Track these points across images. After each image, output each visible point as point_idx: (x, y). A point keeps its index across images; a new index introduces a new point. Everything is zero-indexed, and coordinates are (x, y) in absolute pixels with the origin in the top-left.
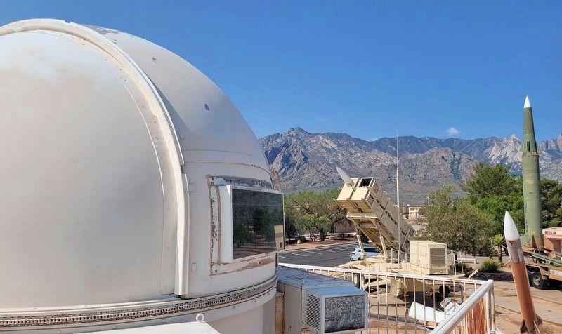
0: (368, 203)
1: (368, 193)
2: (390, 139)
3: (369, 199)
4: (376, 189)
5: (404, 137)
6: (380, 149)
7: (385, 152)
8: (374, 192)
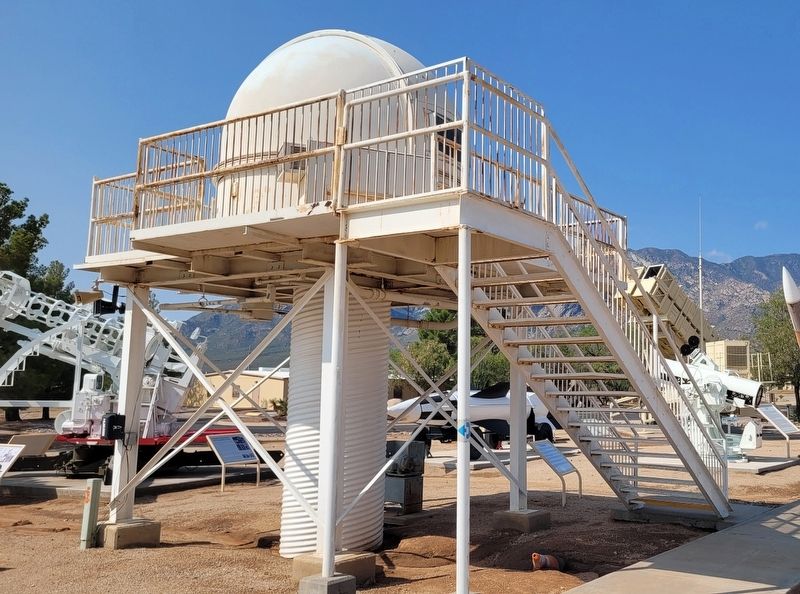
0: (656, 300)
1: (655, 285)
2: (759, 259)
3: (656, 294)
4: (668, 280)
5: (783, 256)
6: (739, 277)
7: (748, 282)
8: (663, 284)
